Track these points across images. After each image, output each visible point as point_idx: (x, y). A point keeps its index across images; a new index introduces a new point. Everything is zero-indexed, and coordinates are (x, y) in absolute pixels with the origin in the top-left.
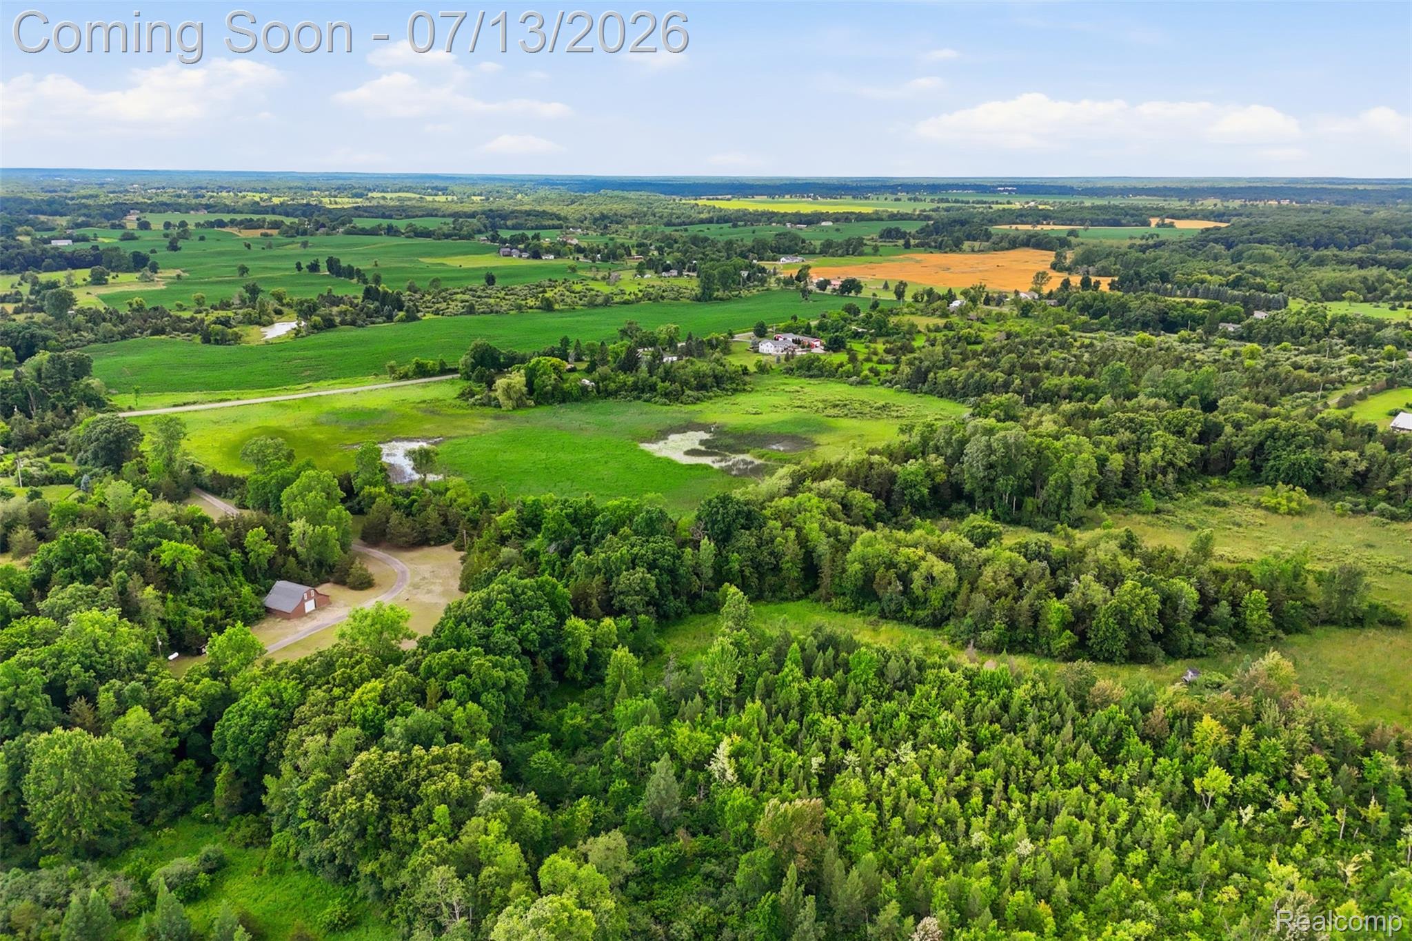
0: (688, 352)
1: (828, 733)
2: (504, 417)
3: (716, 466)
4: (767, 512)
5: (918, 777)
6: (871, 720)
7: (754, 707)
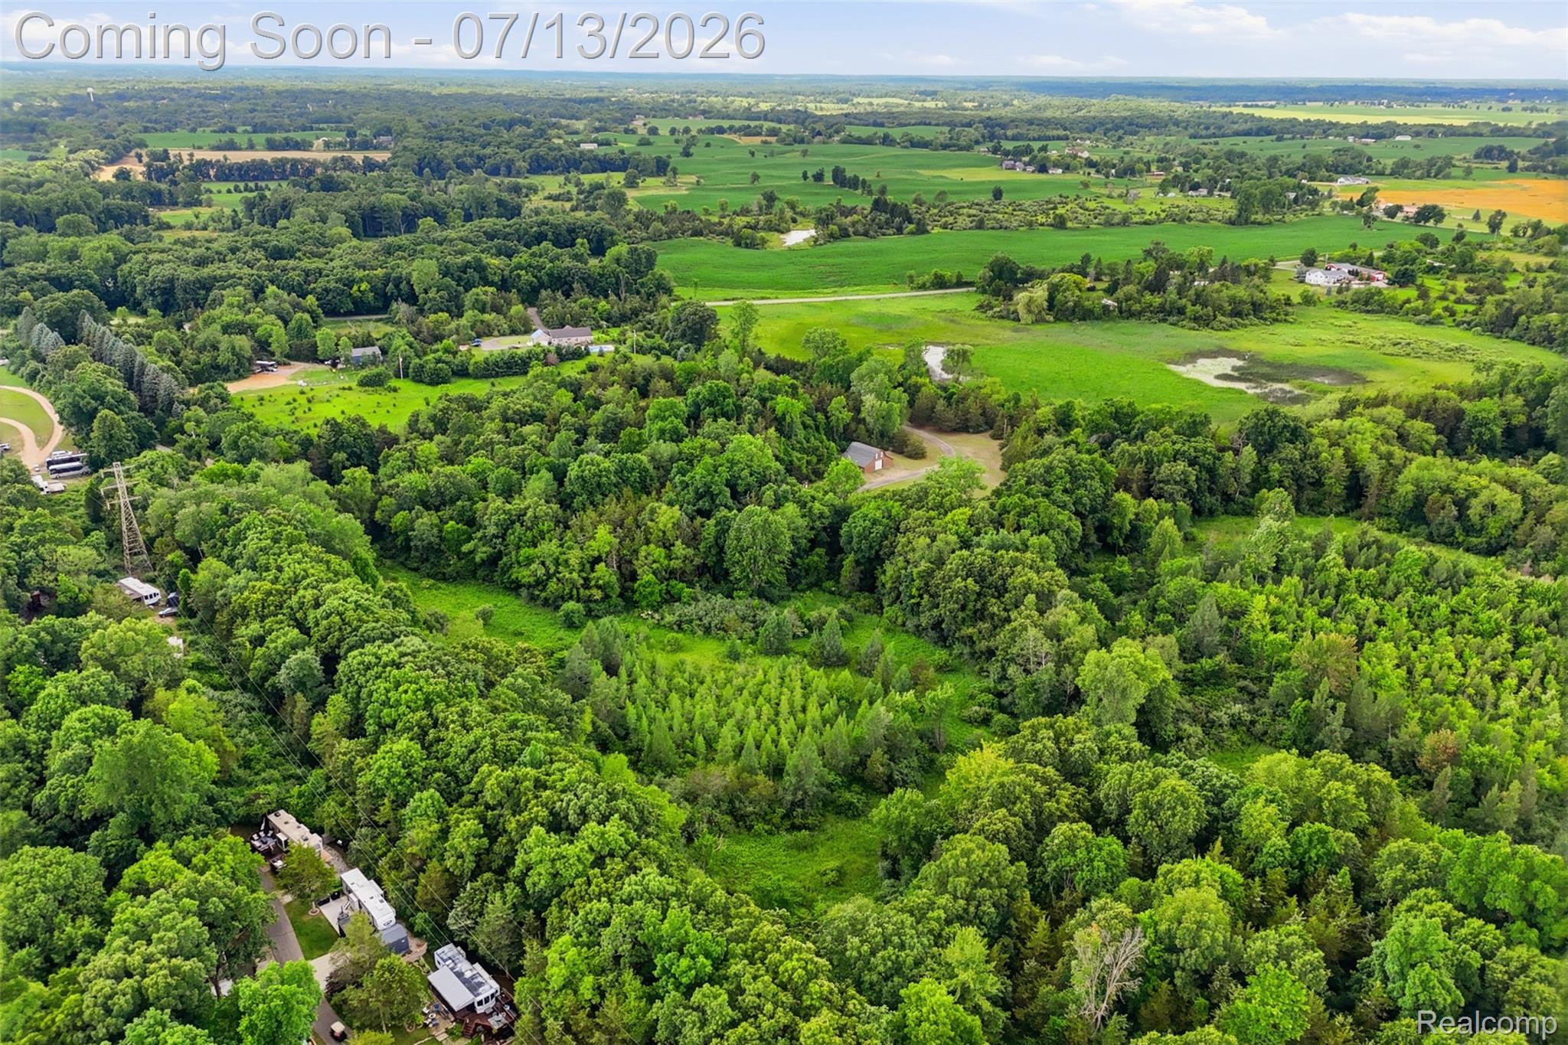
0: (1221, 276)
1: (1363, 611)
2: (1022, 330)
3: (1251, 392)
4: (1314, 431)
5: (1452, 655)
6: (1409, 607)
7: (1292, 583)
